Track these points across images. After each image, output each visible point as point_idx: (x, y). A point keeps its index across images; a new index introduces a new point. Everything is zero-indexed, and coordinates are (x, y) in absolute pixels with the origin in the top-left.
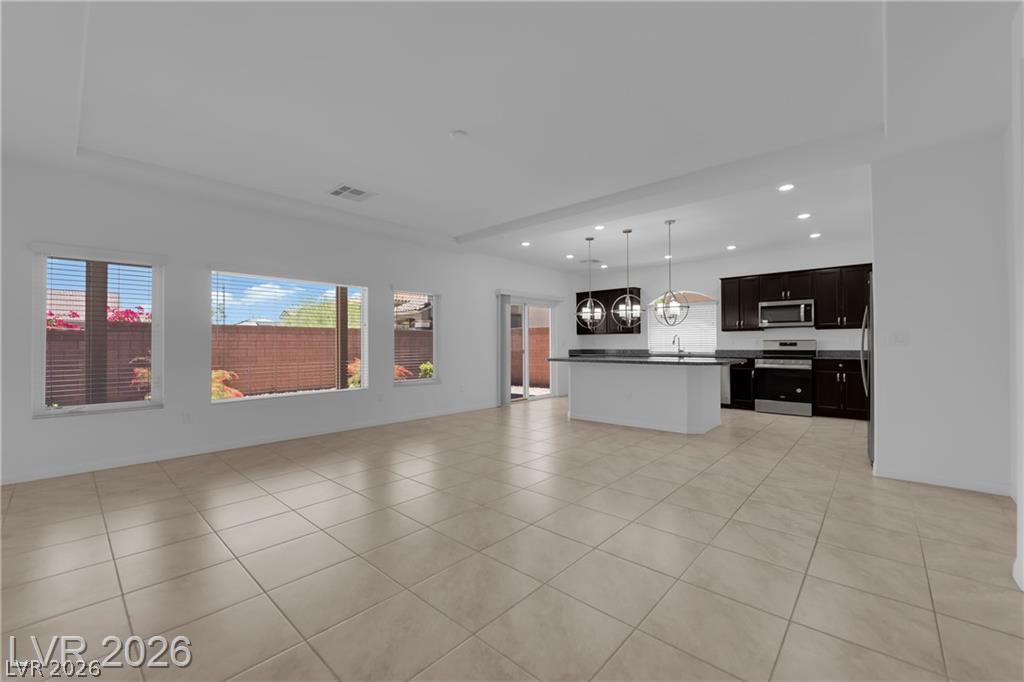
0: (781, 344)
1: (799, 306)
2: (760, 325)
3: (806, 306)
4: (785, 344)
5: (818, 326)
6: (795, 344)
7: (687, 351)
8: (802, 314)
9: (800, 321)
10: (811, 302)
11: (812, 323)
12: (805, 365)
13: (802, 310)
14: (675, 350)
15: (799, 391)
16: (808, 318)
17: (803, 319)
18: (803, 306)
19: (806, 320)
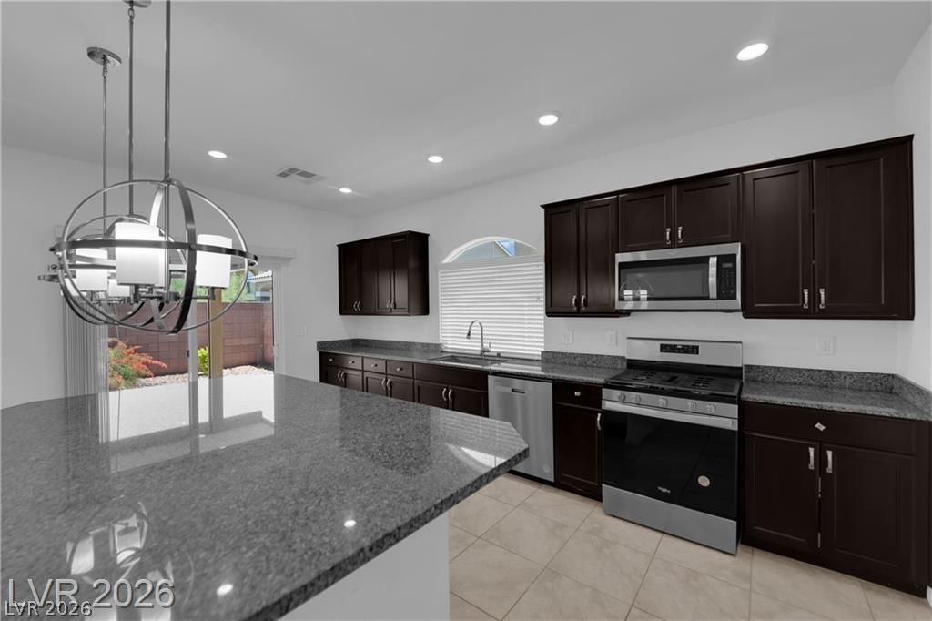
0: (664, 348)
1: (705, 260)
2: (619, 305)
3: (722, 259)
4: (673, 349)
5: (749, 311)
6: (694, 350)
8: (712, 279)
9: (707, 298)
10: (736, 249)
11: (738, 303)
12: (724, 417)
13: (713, 270)
15: (704, 481)
16: (725, 292)
17: (713, 293)
18: (713, 261)
19: (720, 297)
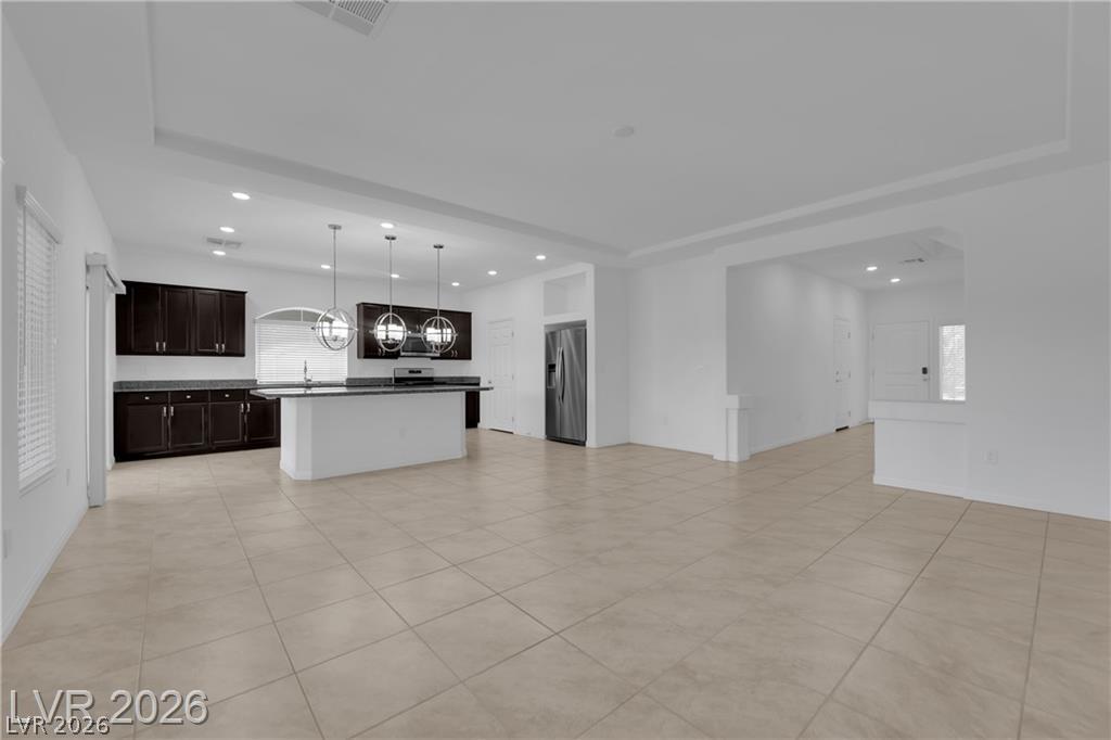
0: (410, 372)
6: (420, 372)
7: (315, 379)
14: (300, 379)
